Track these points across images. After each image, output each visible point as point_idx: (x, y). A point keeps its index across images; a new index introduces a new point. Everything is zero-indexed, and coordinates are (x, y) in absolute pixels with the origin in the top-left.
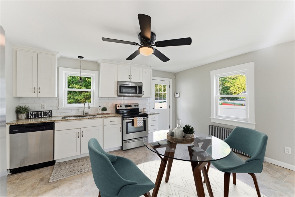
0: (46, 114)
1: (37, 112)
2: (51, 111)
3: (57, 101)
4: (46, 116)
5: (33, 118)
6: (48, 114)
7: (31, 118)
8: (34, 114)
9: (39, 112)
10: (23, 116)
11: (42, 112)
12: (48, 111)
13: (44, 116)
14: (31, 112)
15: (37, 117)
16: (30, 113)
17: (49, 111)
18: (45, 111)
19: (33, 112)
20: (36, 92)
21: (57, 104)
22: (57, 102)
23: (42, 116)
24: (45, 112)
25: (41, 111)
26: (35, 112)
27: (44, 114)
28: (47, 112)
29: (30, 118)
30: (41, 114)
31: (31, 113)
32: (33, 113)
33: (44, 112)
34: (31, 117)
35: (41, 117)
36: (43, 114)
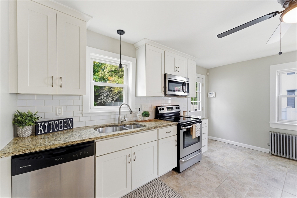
0: (65, 124)
1: (51, 122)
2: (72, 118)
3: (81, 101)
4: (65, 128)
5: (45, 133)
6: (67, 124)
7: (41, 134)
8: (46, 125)
9: (54, 121)
10: (27, 130)
11: (59, 122)
12: (68, 119)
13: (62, 129)
14: (41, 122)
15: (51, 131)
16: (39, 124)
17: (70, 119)
18: (64, 119)
19: (45, 122)
20: (55, 86)
21: (81, 107)
22: (81, 104)
23: (59, 128)
24: (64, 121)
25: (57, 120)
26: (48, 122)
27: (62, 125)
28: (66, 121)
29: (39, 133)
30: (57, 126)
31: (41, 125)
32: (44, 124)
33: (62, 121)
34: (41, 131)
35: (58, 131)
36: (60, 125)
